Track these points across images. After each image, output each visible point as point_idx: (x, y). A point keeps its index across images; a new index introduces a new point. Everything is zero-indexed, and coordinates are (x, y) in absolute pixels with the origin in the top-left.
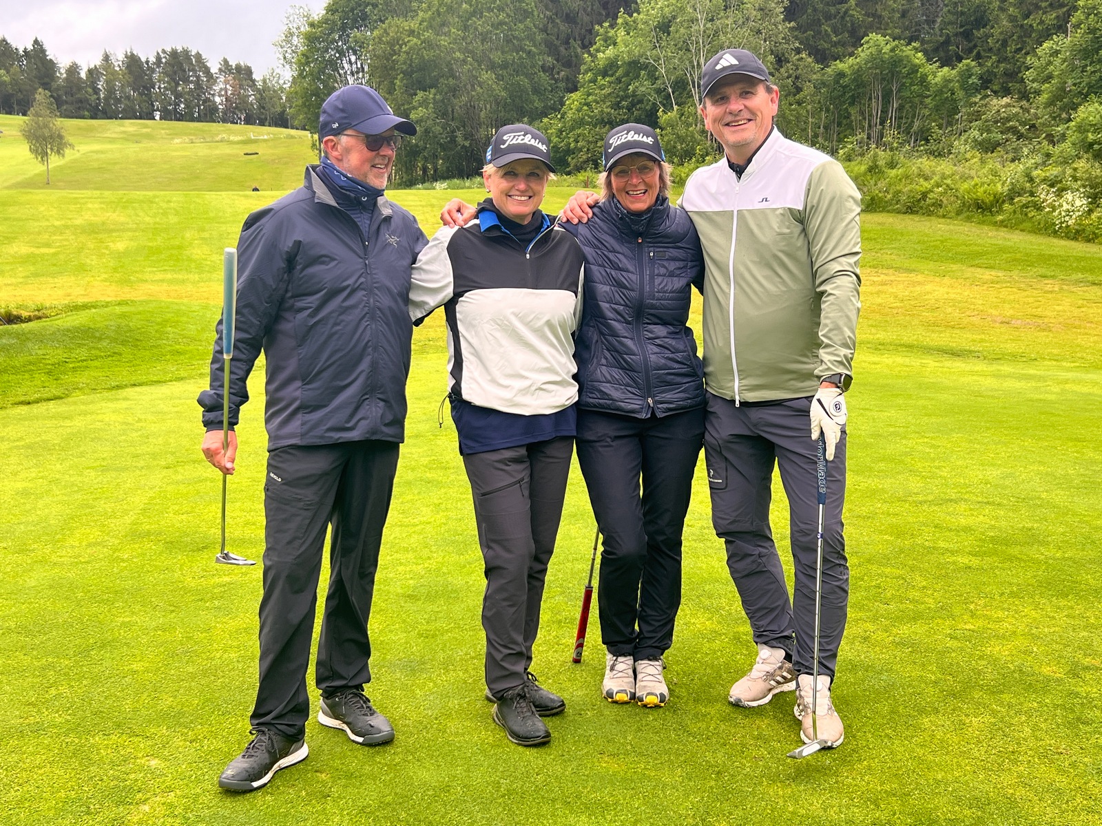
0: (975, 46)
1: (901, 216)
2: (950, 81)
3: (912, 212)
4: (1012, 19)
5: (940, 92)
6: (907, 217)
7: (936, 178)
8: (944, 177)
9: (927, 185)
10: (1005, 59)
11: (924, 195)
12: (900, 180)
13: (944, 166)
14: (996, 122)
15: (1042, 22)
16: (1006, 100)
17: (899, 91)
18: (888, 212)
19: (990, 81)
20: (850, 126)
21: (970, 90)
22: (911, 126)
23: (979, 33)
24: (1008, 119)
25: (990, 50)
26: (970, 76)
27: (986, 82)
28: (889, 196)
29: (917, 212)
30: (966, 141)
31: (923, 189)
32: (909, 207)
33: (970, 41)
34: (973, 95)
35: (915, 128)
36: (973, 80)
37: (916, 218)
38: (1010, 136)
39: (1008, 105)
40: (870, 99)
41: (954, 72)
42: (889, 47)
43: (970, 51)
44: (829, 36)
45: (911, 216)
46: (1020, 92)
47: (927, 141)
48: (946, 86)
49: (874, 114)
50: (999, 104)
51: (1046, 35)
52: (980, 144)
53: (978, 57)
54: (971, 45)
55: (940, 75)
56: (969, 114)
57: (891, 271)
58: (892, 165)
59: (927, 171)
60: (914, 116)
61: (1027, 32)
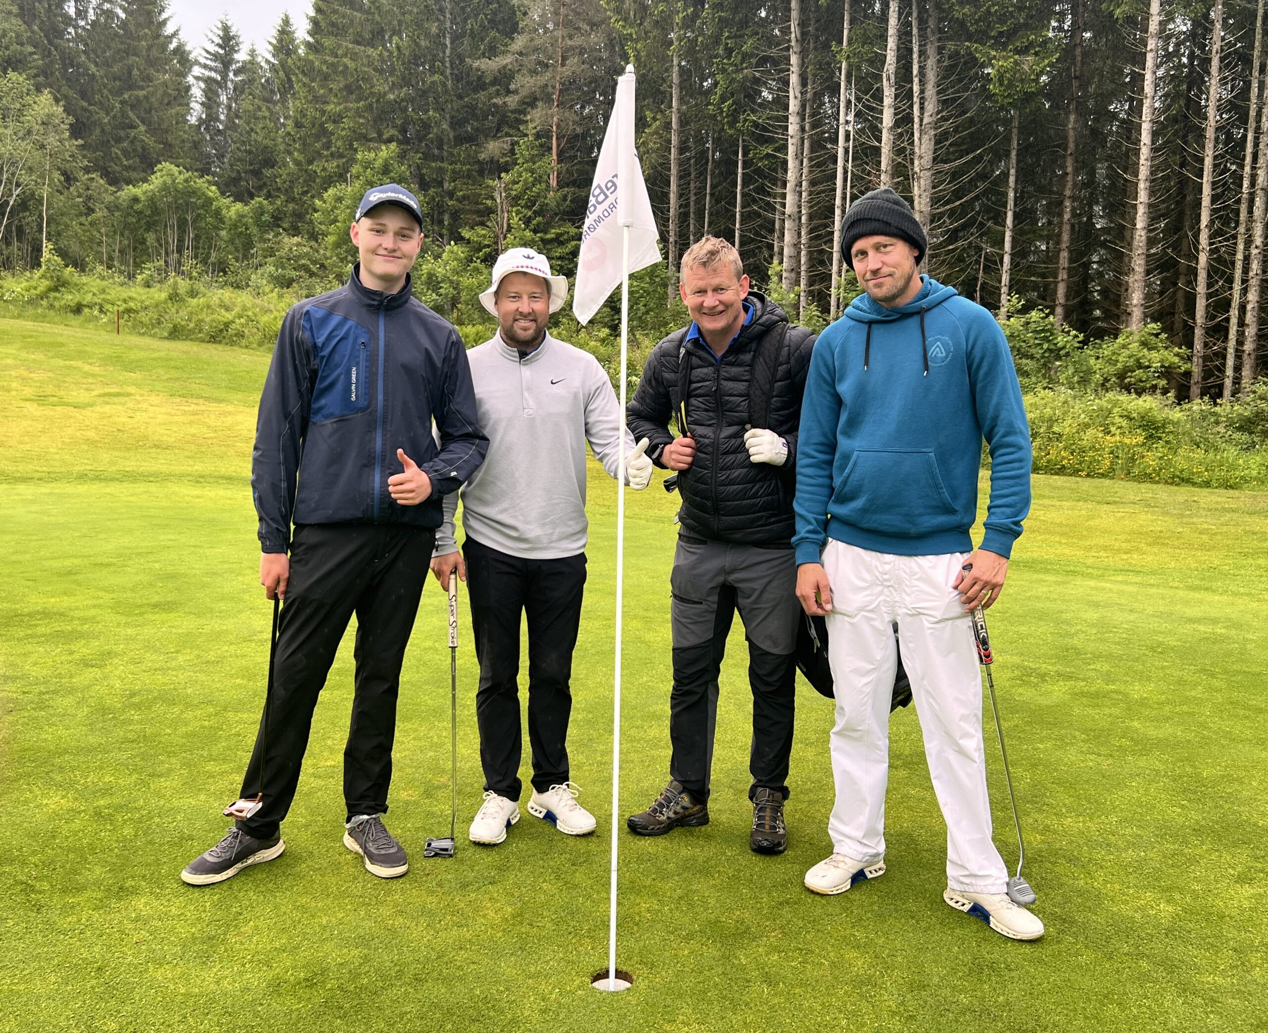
0: (265, 184)
1: (204, 345)
2: (243, 216)
3: (215, 342)
4: (297, 163)
5: (235, 226)
6: (211, 346)
7: (237, 310)
8: (245, 309)
9: (229, 316)
10: (293, 200)
11: (227, 325)
12: (202, 309)
13: (244, 298)
14: (289, 260)
15: (324, 169)
16: (296, 239)
17: (194, 221)
18: (191, 340)
19: (280, 219)
20: (145, 251)
21: (264, 227)
22: (208, 256)
23: (268, 172)
24: (300, 257)
25: (279, 189)
26: (262, 214)
27: (277, 220)
28: (192, 325)
29: (220, 342)
30: (262, 275)
31: (225, 320)
32: (212, 337)
33: (259, 180)
34: (266, 232)
35: (212, 259)
36: (266, 217)
37: (220, 347)
38: (303, 273)
39: (298, 244)
40: (166, 226)
41: (247, 208)
42: (182, 177)
43: (260, 188)
44: (120, 159)
45: (214, 346)
46: (308, 232)
47: (225, 273)
48: (240, 221)
49: (170, 241)
50: (290, 242)
51: (328, 182)
52: (276, 278)
53: (268, 196)
54: (261, 183)
55: (234, 210)
56: (263, 250)
57: (201, 401)
58: (193, 294)
59: (227, 301)
60: (210, 248)
61: (311, 177)
